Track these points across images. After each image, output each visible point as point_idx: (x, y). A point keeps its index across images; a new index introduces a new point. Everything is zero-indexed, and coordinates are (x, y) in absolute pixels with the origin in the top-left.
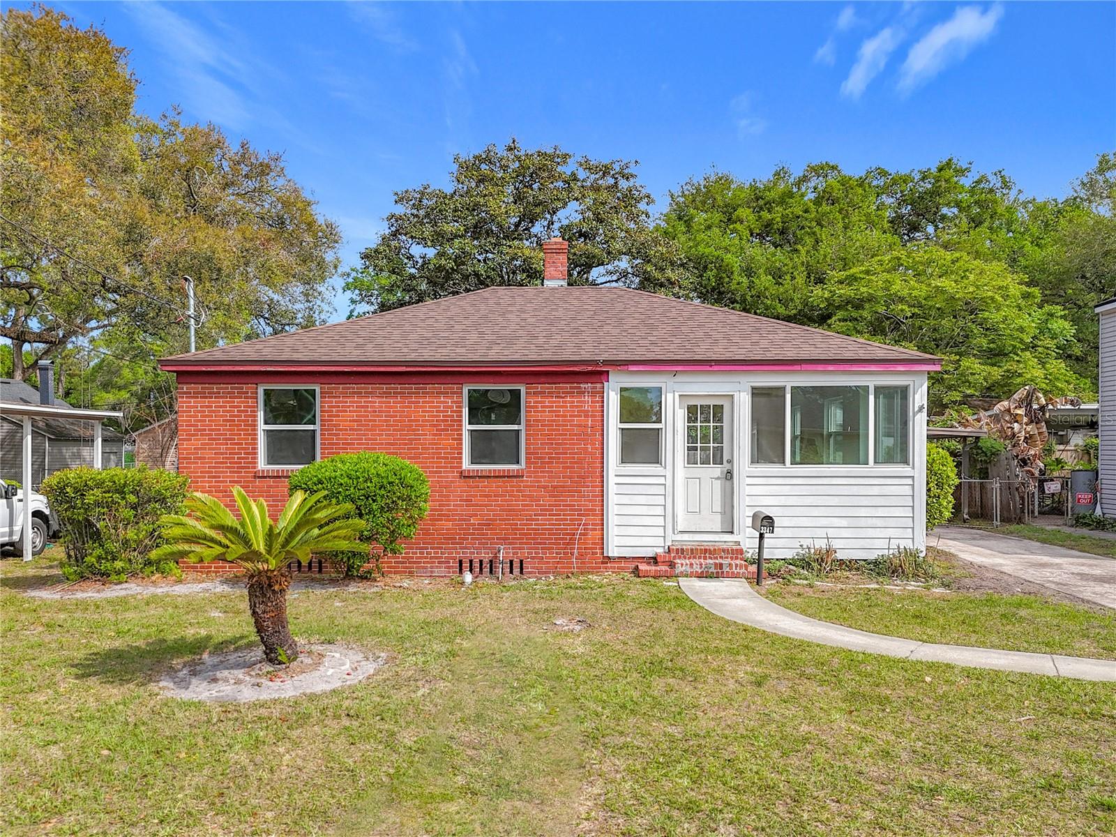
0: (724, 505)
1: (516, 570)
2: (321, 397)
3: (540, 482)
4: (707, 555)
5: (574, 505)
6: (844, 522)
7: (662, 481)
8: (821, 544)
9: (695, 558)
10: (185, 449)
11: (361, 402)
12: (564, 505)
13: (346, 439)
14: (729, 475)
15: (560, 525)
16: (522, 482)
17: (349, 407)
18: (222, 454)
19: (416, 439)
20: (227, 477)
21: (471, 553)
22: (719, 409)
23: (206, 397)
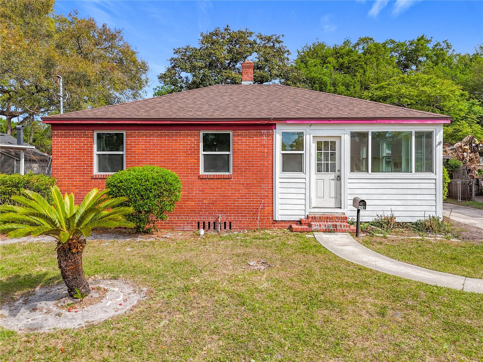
0: (336, 193)
1: (228, 227)
2: (126, 137)
3: (241, 181)
4: (328, 220)
5: (258, 193)
6: (399, 203)
7: (304, 181)
8: (388, 214)
9: (321, 221)
10: (56, 164)
11: (147, 140)
12: (253, 194)
13: (139, 159)
14: (339, 178)
15: (250, 203)
16: (231, 181)
17: (141, 142)
18: (75, 166)
19: (175, 159)
20: (78, 178)
21: (204, 218)
22: (333, 143)
23: (67, 137)
